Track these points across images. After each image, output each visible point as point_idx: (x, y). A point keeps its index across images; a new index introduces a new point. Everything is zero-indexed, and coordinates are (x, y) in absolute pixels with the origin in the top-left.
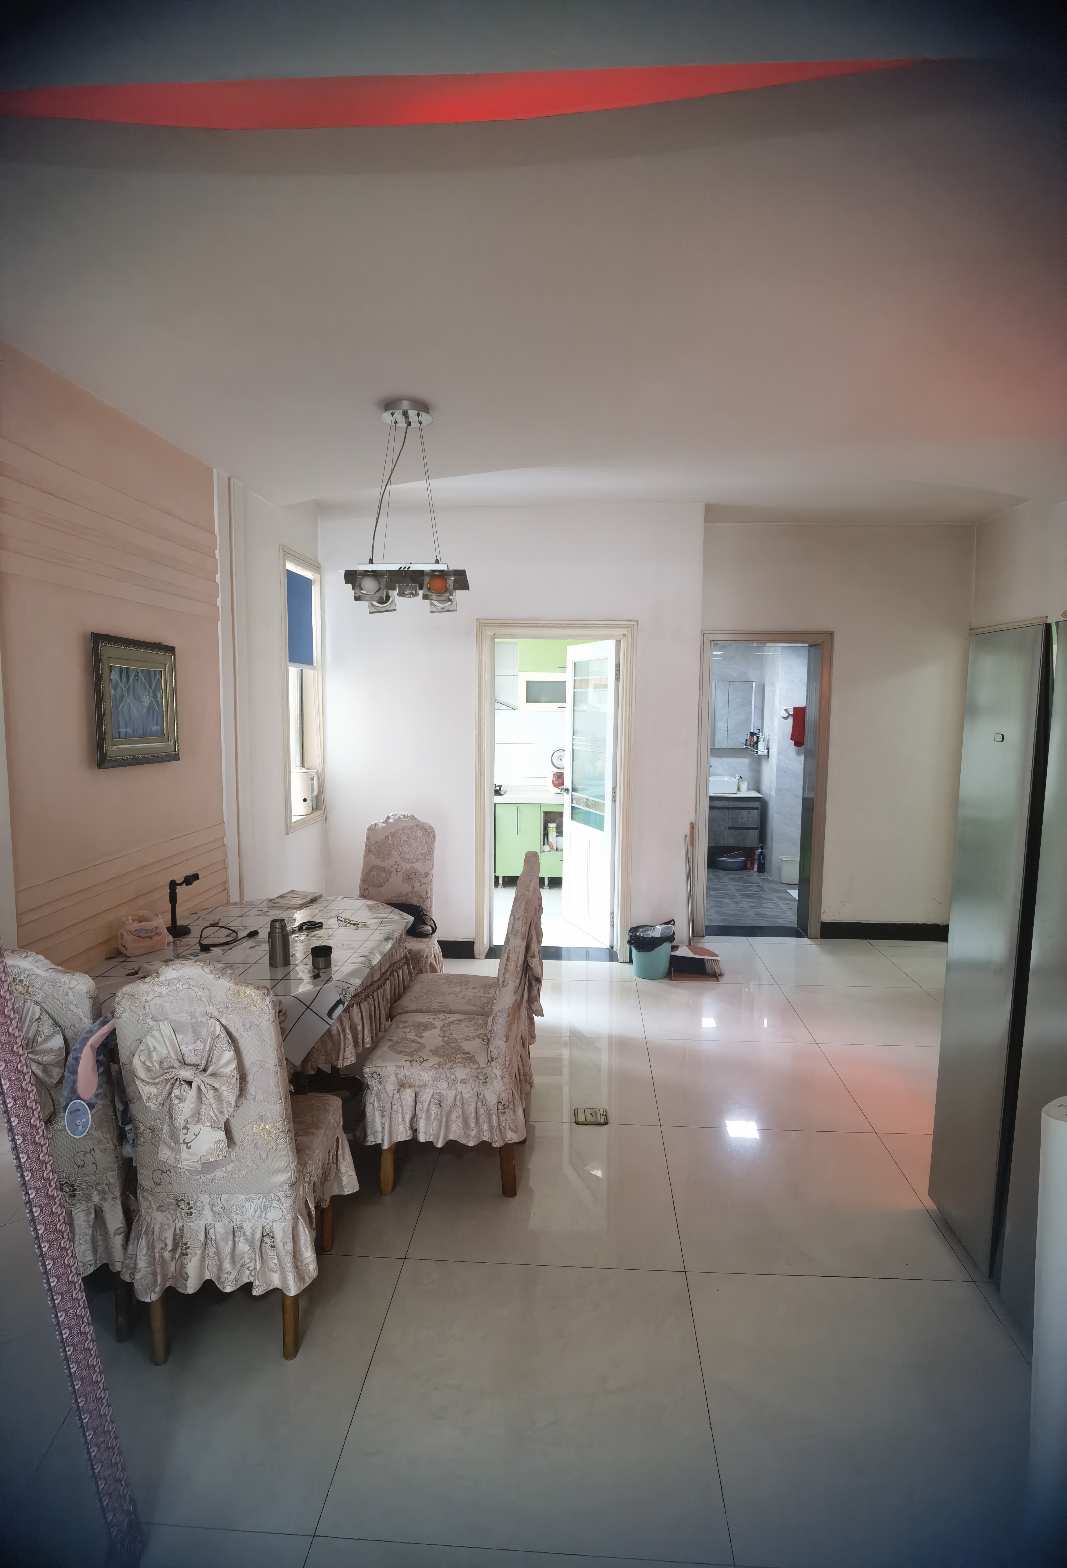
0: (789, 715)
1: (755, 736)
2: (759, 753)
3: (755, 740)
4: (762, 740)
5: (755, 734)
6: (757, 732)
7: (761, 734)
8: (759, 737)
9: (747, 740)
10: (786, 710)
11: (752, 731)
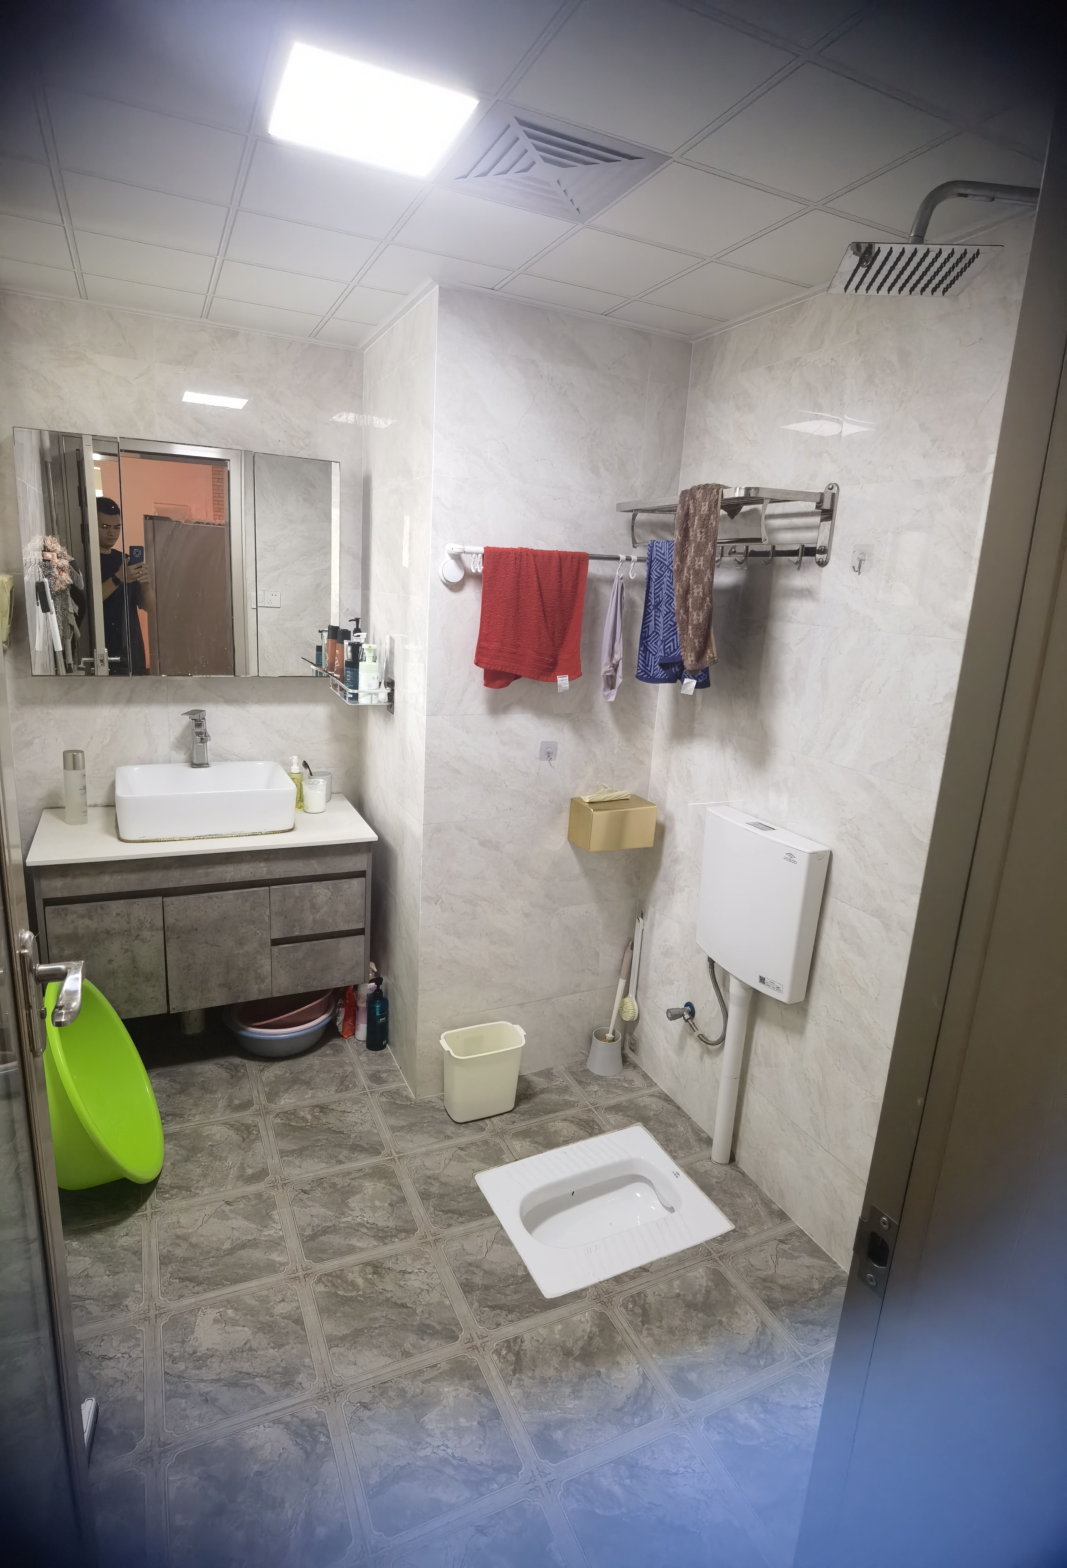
0: (468, 576)
1: (346, 642)
2: (363, 700)
3: (348, 655)
4: (368, 655)
5: (346, 634)
6: (351, 627)
7: (363, 635)
8: (359, 645)
9: (319, 649)
10: (457, 558)
11: (335, 623)
